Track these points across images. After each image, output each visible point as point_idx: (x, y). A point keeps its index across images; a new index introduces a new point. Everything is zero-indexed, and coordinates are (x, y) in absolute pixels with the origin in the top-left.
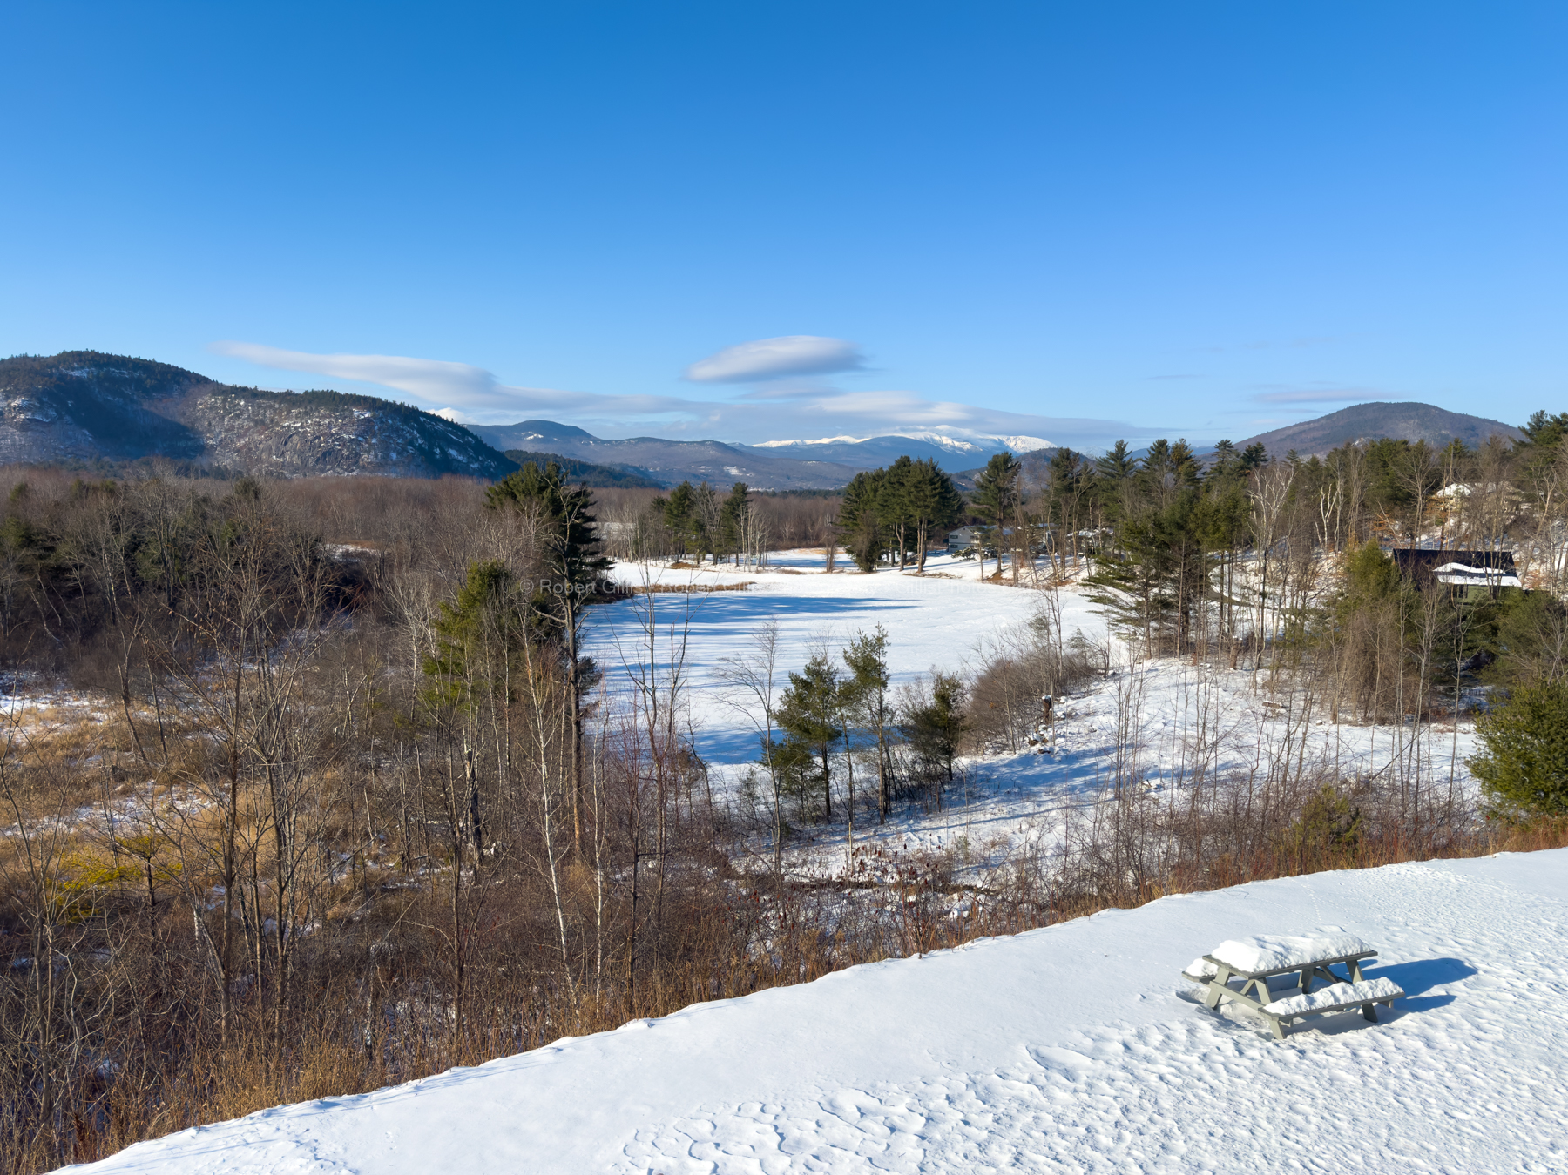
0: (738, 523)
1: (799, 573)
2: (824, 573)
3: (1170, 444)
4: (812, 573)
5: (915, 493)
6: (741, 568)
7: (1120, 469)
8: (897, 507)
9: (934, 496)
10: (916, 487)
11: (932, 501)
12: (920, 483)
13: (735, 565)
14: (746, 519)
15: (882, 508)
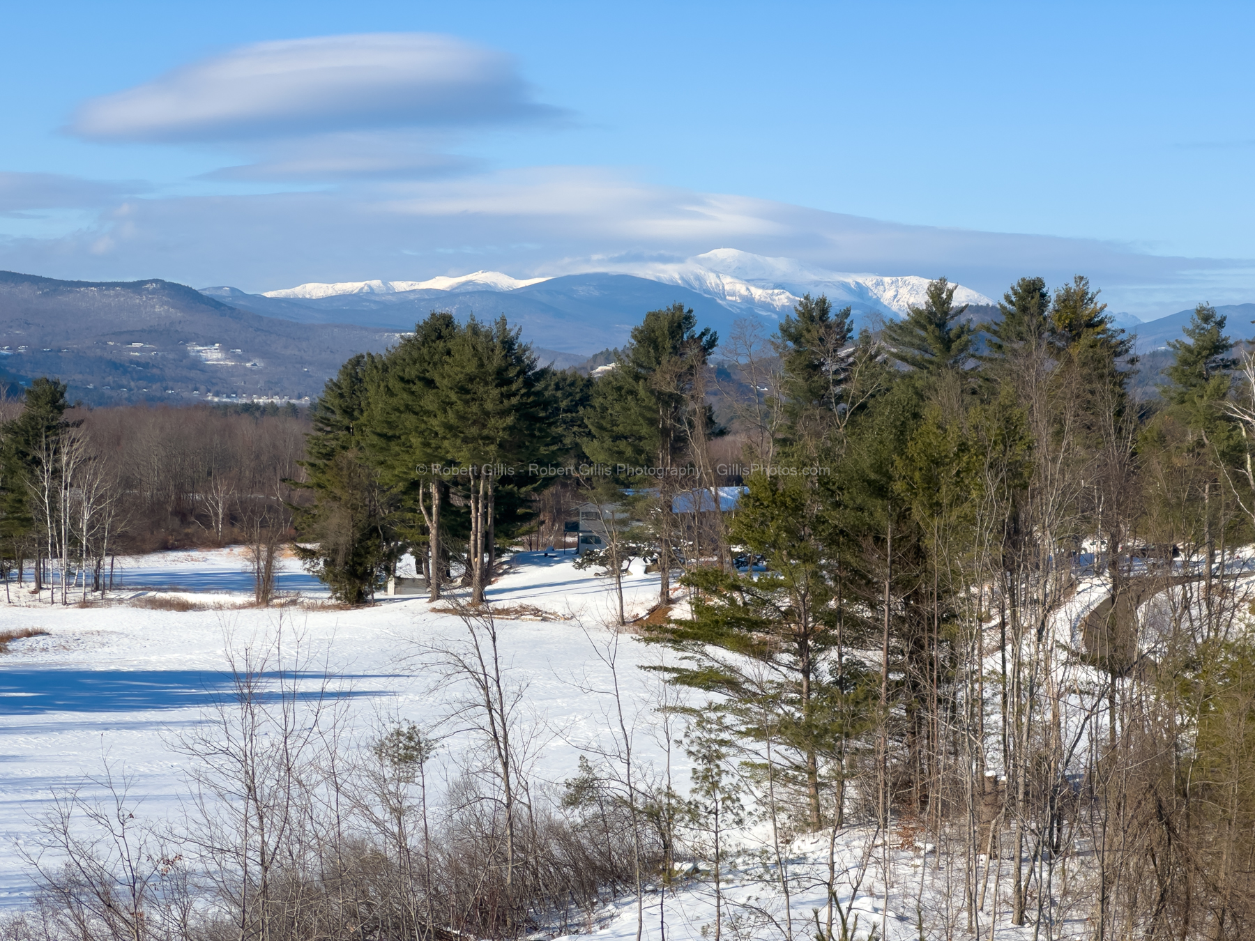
0: (36, 481)
1: (184, 607)
2: (251, 605)
3: (1053, 290)
4: (219, 607)
5: (460, 406)
6: (45, 594)
7: (936, 347)
8: (415, 441)
9: (503, 414)
10: (463, 390)
11: (499, 426)
12: (471, 379)
13: (33, 586)
14: (56, 473)
15: (383, 443)
